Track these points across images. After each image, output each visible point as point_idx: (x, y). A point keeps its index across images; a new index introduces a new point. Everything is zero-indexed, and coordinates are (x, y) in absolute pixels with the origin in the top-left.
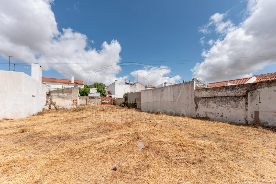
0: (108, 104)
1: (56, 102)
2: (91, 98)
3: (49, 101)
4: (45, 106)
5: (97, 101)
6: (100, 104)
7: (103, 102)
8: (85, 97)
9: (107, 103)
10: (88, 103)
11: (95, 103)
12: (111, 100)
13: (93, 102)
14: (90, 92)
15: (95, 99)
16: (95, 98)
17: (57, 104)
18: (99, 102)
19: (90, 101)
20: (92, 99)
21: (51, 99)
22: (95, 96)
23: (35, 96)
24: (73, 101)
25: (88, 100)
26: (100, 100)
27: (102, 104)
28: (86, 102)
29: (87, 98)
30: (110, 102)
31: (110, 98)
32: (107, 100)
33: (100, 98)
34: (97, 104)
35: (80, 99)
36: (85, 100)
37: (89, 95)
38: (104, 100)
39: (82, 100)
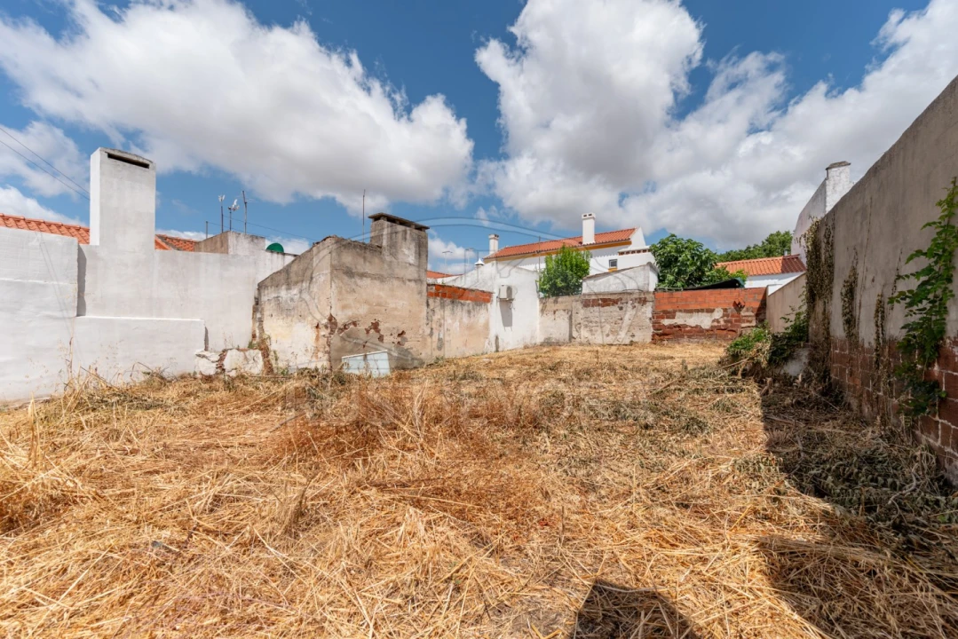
0: (710, 337)
1: (273, 337)
2: (595, 303)
3: (257, 333)
4: (199, 356)
5: (626, 318)
6: (649, 339)
7: (666, 322)
8: (564, 301)
9: (697, 333)
10: (575, 334)
11: (613, 332)
12: (738, 307)
13: (607, 327)
14: (592, 272)
15: (615, 308)
16: (615, 302)
18: (641, 327)
19: (588, 323)
20: (600, 308)
21: (261, 321)
22: (620, 289)
24: (317, 326)
25: (581, 313)
26: (648, 310)
27: (662, 335)
28: (567, 325)
29: (574, 304)
30: (722, 323)
31: (729, 295)
32: (702, 311)
33: (650, 297)
34: (627, 342)
35: (542, 311)
36: (566, 316)
37: (587, 287)
38: (675, 312)
39: (551, 316)
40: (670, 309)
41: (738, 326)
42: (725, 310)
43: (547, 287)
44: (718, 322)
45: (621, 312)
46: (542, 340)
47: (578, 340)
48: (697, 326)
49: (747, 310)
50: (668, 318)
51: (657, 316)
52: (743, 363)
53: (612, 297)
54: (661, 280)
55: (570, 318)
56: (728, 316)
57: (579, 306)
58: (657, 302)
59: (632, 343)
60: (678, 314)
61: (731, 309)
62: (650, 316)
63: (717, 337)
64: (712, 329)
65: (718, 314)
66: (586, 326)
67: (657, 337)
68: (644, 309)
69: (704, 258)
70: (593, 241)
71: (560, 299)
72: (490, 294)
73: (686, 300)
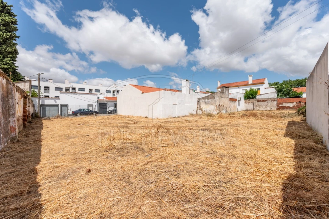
1: (204, 108)
2: (260, 101)
3: (199, 107)
5: (269, 104)
6: (276, 109)
7: (280, 105)
8: (252, 100)
9: (289, 108)
10: (255, 108)
11: (266, 108)
12: (300, 102)
13: (264, 106)
14: (261, 93)
15: (266, 102)
16: (266, 101)
17: (204, 110)
18: (273, 106)
19: (259, 106)
20: (262, 102)
21: (200, 105)
22: (267, 98)
23: (176, 104)
24: (216, 106)
25: (256, 103)
26: (275, 103)
27: (279, 108)
28: (253, 106)
29: (255, 101)
30: (296, 105)
31: (298, 99)
32: (290, 103)
33: (276, 100)
34: (270, 110)
35: (245, 103)
36: (252, 104)
37: (258, 97)
38: (283, 103)
39: (248, 104)
40: (281, 102)
41: (300, 106)
42: (297, 103)
43: (247, 97)
44: (295, 105)
45: (268, 103)
46: (245, 109)
47: (256, 109)
48: (289, 106)
49: (303, 103)
50: (281, 104)
51: (278, 104)
52: (300, 112)
53: (265, 100)
54: (278, 95)
55: (254, 104)
56: (297, 104)
57: (256, 101)
58: (278, 101)
59: (271, 110)
60: (284, 103)
61: (298, 102)
62: (276, 104)
63: (294, 109)
64: (293, 107)
65: (295, 103)
66: (258, 106)
67: (278, 109)
68: (274, 102)
69: (290, 90)
70: (252, 83)
71: (250, 100)
72: (236, 99)
73: (286, 100)
